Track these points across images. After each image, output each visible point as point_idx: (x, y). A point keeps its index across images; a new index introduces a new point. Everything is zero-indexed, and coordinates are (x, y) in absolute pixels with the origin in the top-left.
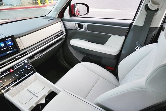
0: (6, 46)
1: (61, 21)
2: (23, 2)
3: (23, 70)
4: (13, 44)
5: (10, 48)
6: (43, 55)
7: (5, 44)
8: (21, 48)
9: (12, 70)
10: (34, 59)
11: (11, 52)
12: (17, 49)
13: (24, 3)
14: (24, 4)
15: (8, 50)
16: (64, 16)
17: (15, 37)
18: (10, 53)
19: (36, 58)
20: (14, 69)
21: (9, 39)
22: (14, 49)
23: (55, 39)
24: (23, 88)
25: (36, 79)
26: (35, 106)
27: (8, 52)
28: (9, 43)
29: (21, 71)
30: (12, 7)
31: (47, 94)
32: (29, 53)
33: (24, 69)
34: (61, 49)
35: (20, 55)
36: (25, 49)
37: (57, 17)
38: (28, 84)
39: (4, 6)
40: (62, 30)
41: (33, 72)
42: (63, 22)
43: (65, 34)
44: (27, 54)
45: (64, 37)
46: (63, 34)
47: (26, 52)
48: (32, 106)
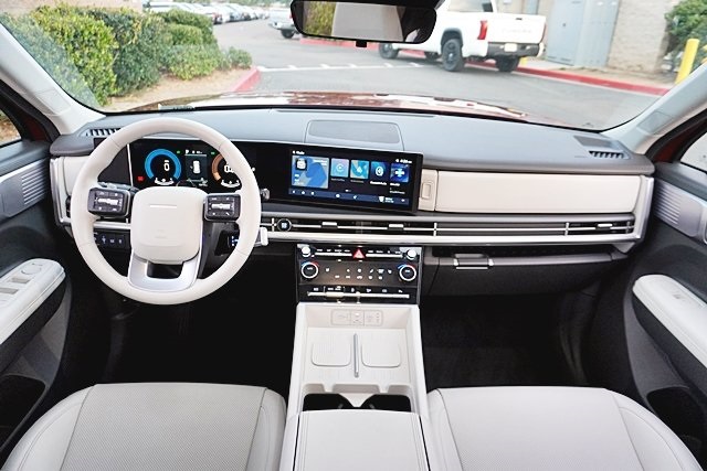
0: (387, 177)
1: (653, 175)
2: (615, 59)
3: (386, 271)
4: (406, 180)
5: (395, 188)
6: (488, 266)
7: (387, 172)
8: (423, 204)
9: (359, 255)
10: (444, 262)
11: (389, 200)
12: (411, 202)
13: (617, 65)
14: (615, 68)
15: (385, 191)
16: (683, 160)
17: (424, 162)
18: (385, 205)
19: (456, 263)
20: (368, 255)
21: (406, 161)
22: (402, 196)
23: (571, 233)
24: (348, 323)
25: (402, 324)
26: (328, 390)
27: (381, 199)
28: (400, 173)
29: (381, 271)
30: (562, 69)
31: (383, 391)
32: (439, 234)
33: (390, 272)
34: (591, 291)
35: (407, 224)
36: (436, 213)
37: (644, 152)
38: (370, 321)
39: (543, 59)
40: (630, 214)
41: (407, 296)
42: (655, 182)
43: (637, 234)
44: (431, 233)
45: (626, 248)
46: (623, 232)
47: (431, 225)
48: (321, 386)
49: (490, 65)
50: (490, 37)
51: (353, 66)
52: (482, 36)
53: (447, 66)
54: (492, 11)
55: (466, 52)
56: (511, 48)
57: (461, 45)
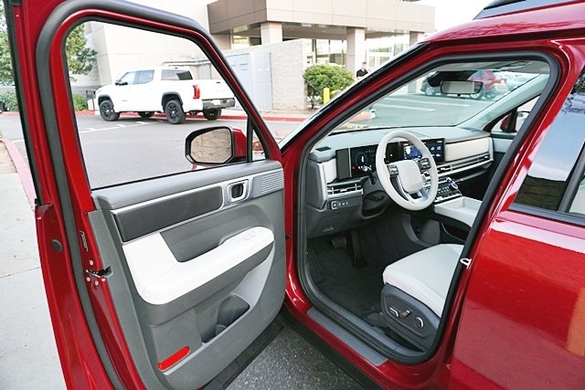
2: (277, 104)
3: (446, 187)
13: (279, 108)
23: (479, 162)
40: (488, 152)
41: (459, 194)
43: (492, 159)
49: (200, 117)
50: (203, 96)
51: (93, 130)
52: (197, 95)
53: (171, 120)
54: (192, 79)
55: (186, 109)
56: (217, 103)
57: (181, 104)
